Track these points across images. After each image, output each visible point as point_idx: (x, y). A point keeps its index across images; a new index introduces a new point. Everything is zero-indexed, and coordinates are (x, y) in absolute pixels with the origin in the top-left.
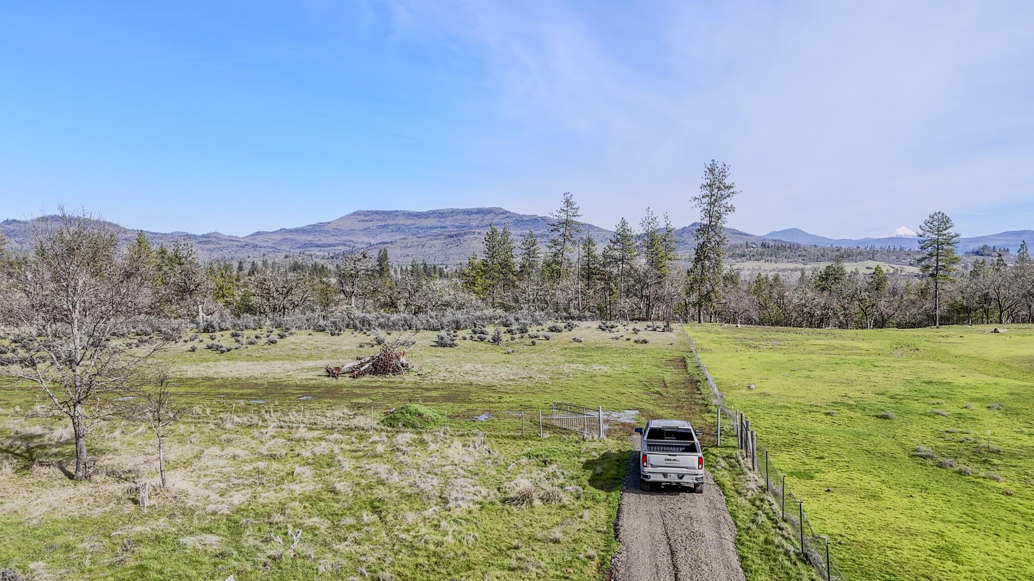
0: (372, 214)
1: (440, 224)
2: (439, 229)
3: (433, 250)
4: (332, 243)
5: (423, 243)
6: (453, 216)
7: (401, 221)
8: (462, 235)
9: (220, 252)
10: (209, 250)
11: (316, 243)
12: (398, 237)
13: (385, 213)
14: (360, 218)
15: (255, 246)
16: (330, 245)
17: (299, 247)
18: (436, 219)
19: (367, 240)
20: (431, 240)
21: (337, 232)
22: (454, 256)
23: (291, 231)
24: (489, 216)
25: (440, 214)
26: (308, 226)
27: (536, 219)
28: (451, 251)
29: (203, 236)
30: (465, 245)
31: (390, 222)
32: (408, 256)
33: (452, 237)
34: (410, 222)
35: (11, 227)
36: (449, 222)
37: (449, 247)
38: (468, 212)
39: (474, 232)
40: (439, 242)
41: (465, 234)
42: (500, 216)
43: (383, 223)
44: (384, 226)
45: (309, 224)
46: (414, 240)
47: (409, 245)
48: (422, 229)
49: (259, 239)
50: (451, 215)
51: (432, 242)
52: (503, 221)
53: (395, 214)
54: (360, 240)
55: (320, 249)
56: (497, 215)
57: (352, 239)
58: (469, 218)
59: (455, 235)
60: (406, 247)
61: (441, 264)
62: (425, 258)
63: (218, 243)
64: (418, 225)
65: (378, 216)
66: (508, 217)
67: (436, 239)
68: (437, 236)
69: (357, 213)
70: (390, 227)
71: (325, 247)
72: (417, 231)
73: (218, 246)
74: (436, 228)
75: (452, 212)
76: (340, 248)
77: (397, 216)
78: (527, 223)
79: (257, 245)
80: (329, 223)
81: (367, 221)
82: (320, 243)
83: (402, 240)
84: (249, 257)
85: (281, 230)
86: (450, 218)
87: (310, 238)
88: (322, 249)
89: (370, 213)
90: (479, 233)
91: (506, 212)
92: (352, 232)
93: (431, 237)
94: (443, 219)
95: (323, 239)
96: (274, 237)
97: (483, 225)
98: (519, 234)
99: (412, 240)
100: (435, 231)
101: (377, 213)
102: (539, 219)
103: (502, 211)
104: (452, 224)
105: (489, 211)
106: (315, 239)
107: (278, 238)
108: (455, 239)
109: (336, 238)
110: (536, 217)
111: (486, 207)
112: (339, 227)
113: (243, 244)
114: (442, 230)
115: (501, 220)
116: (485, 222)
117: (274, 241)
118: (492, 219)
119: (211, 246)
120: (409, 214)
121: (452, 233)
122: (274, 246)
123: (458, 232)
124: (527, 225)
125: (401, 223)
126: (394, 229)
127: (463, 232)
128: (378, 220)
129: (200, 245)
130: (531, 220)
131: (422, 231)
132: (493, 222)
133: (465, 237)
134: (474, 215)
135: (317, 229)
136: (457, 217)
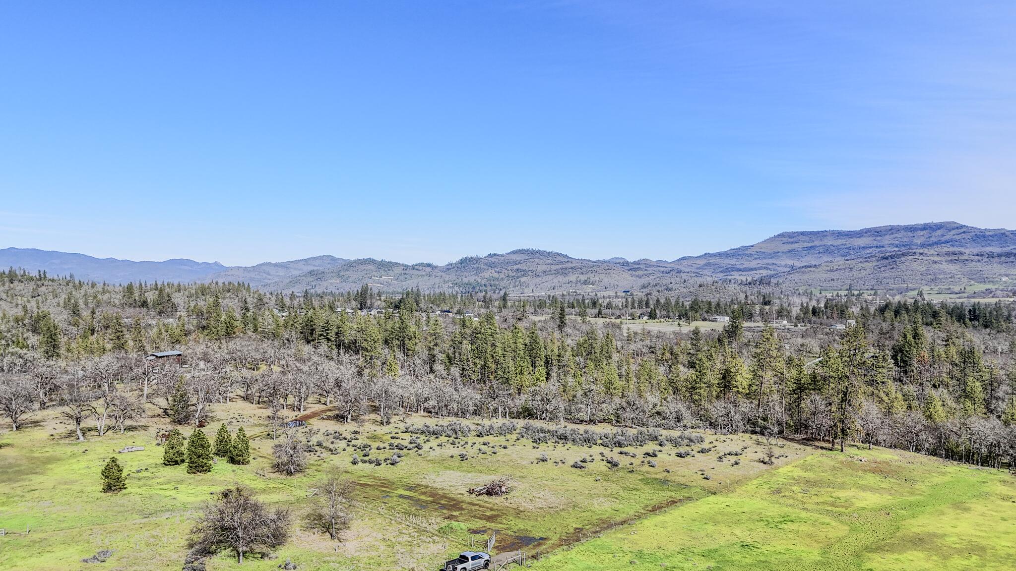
0: (798, 235)
1: (875, 243)
2: (874, 249)
3: (863, 273)
4: (754, 267)
5: (851, 266)
6: (892, 233)
7: (829, 242)
8: (899, 256)
9: (647, 279)
10: (637, 276)
11: (738, 267)
12: (826, 258)
13: (811, 233)
14: (785, 239)
15: (679, 272)
16: (752, 269)
17: (720, 272)
18: (871, 238)
19: (790, 262)
20: (861, 262)
21: (761, 255)
22: (888, 281)
23: (714, 255)
24: (939, 232)
25: (877, 232)
26: (731, 250)
27: (1003, 234)
28: (884, 275)
29: (635, 263)
30: (903, 267)
31: (817, 243)
32: (833, 280)
33: (887, 258)
34: (839, 242)
35: (493, 260)
36: (886, 240)
37: (882, 270)
38: (912, 229)
39: (915, 253)
40: (870, 264)
41: (903, 255)
42: (953, 232)
43: (810, 245)
44: (811, 247)
45: (732, 248)
46: (841, 263)
47: (835, 268)
49: (684, 264)
50: (890, 232)
51: (862, 265)
52: (957, 237)
53: (823, 234)
54: (783, 263)
55: (740, 273)
56: (950, 231)
57: (774, 262)
58: (912, 235)
59: (890, 256)
60: (831, 271)
61: (872, 289)
62: (852, 282)
63: (646, 270)
64: (849, 246)
65: (804, 237)
66: (964, 232)
67: (867, 261)
68: (869, 257)
69: (782, 235)
70: (817, 249)
71: (747, 271)
72: (846, 252)
73: (646, 272)
74: (870, 247)
75: (891, 230)
76: (761, 272)
77: (825, 236)
78: (990, 238)
79: (681, 271)
80: (752, 246)
81: (792, 243)
82: (741, 267)
83: (827, 264)
84: (671, 283)
85: (705, 254)
86: (887, 237)
87: (733, 261)
88: (743, 273)
89: (796, 234)
90: (921, 254)
91: (962, 227)
92: (775, 255)
93: (861, 260)
94: (879, 238)
95: (745, 263)
96: (698, 262)
97: (931, 242)
98: (975, 253)
99: (839, 261)
100: (868, 251)
101: (803, 233)
102: (1007, 233)
103: (956, 225)
104: (890, 242)
105: (939, 226)
106: (737, 263)
107: (702, 262)
108: (890, 260)
109: (759, 261)
110: (1003, 231)
111: (934, 222)
112: (762, 250)
113: (668, 270)
114: (878, 250)
115: (954, 237)
116: (934, 239)
117: (699, 266)
118: (943, 235)
119: (640, 273)
120: (839, 234)
121: (887, 255)
122: (697, 271)
123: (894, 253)
124: (989, 242)
125: (829, 244)
126: (821, 251)
127: (900, 253)
128: (804, 242)
129: (631, 272)
130: (996, 235)
131: (852, 252)
132: (943, 239)
133: (903, 259)
134: (919, 232)
135: (740, 253)
136: (896, 235)
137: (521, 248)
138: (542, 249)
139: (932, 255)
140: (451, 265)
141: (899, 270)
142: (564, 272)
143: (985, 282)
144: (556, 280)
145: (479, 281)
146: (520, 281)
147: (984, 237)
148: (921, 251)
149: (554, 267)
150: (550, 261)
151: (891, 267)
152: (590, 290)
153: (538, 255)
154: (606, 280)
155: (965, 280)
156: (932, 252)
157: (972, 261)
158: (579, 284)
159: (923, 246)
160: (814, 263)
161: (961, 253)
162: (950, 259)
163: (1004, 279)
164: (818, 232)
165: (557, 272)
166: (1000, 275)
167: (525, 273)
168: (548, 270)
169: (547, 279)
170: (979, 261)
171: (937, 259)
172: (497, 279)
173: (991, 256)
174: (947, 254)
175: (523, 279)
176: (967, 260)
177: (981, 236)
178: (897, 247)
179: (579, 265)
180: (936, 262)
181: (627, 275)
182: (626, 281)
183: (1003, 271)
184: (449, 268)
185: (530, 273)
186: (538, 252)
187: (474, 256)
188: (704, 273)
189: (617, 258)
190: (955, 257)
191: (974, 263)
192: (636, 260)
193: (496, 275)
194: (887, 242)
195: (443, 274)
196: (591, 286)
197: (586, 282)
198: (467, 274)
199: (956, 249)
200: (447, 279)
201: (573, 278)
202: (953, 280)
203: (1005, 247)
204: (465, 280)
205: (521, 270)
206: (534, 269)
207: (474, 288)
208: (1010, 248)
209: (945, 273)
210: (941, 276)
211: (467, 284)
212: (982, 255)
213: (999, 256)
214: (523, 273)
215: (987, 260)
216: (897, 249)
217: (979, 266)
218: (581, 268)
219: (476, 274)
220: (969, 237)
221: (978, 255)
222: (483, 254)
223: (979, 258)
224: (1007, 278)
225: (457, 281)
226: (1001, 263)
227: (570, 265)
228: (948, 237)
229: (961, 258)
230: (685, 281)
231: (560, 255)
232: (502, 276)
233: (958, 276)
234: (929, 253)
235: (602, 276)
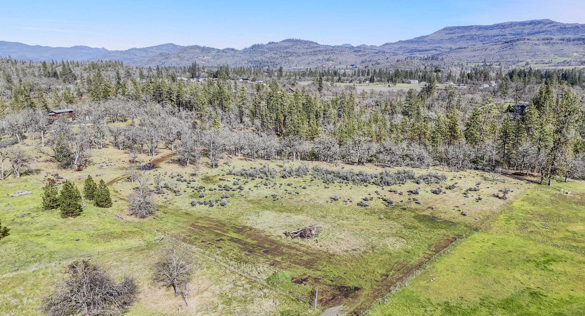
1: (501, 33)
2: (500, 37)
3: (493, 52)
4: (428, 49)
5: (486, 48)
6: (512, 27)
7: (473, 32)
8: (515, 41)
9: (365, 57)
10: (359, 55)
11: (418, 49)
12: (471, 43)
13: (463, 27)
14: (447, 32)
15: (384, 52)
16: (426, 50)
17: (408, 52)
18: (499, 30)
19: (449, 46)
20: (492, 45)
21: (432, 41)
22: (507, 56)
23: (405, 42)
24: (539, 26)
25: (502, 26)
26: (415, 38)
27: (577, 27)
28: (505, 52)
29: (357, 47)
30: (517, 48)
31: (466, 33)
32: (474, 56)
33: (508, 42)
34: (480, 32)
35: (271, 46)
36: (508, 31)
37: (504, 50)
38: (523, 24)
39: (525, 39)
40: (497, 46)
41: (518, 40)
42: (547, 26)
44: (462, 36)
46: (480, 46)
47: (476, 49)
48: (488, 37)
49: (386, 47)
50: (510, 26)
51: (492, 47)
52: (549, 29)
53: (470, 28)
54: (445, 46)
55: (420, 53)
56: (546, 25)
57: (440, 46)
58: (523, 28)
59: (510, 41)
60: (474, 51)
61: (497, 62)
62: (486, 57)
63: (364, 52)
64: (485, 35)
65: (459, 30)
66: (554, 26)
67: (496, 44)
68: (497, 42)
69: (445, 29)
70: (466, 37)
71: (423, 51)
72: (483, 39)
73: (364, 53)
75: (511, 25)
76: (432, 52)
77: (471, 29)
78: (569, 29)
80: (427, 36)
81: (451, 33)
82: (421, 49)
83: (472, 46)
84: (379, 60)
85: (399, 41)
86: (509, 29)
87: (415, 46)
88: (422, 53)
89: (454, 28)
90: (528, 39)
91: (553, 22)
92: (441, 41)
93: (492, 43)
94: (504, 30)
95: (423, 47)
96: (395, 46)
97: (533, 32)
98: (560, 39)
99: (479, 45)
100: (497, 38)
101: (458, 28)
102: (579, 26)
103: (549, 22)
104: (510, 32)
105: (539, 22)
106: (418, 47)
107: (397, 46)
108: (510, 44)
109: (431, 45)
110: (577, 25)
111: (537, 19)
112: (433, 38)
113: (377, 51)
114: (502, 37)
115: (548, 28)
116: (536, 30)
117: (395, 49)
118: (541, 28)
119: (360, 53)
120: (480, 28)
121: (508, 40)
122: (394, 52)
123: (512, 39)
124: (568, 32)
125: (473, 34)
126: (468, 38)
127: (516, 39)
128: (458, 33)
129: (355, 53)
130: (572, 27)
131: (486, 39)
132: (541, 30)
133: (517, 42)
134: (527, 26)
135: (420, 40)
136: (514, 28)
137: (288, 38)
138: (301, 39)
139: (534, 40)
140: (246, 49)
141: (514, 50)
142: (315, 53)
143: (563, 56)
144: (310, 59)
145: (264, 59)
146: (288, 59)
147: (565, 28)
148: (529, 38)
149: (309, 51)
150: (306, 47)
151: (510, 48)
152: (331, 65)
153: (299, 43)
154: (340, 58)
155: (552, 55)
156: (535, 38)
157: (557, 43)
158: (324, 61)
159: (529, 34)
160: (463, 46)
161: (551, 39)
162: (544, 42)
163: (575, 54)
164: (467, 27)
165: (311, 54)
166: (573, 52)
167: (291, 54)
168: (305, 52)
169: (305, 58)
170: (561, 43)
171: (537, 42)
172: (275, 58)
173: (569, 40)
174: (543, 39)
175: (290, 58)
176: (554, 43)
177: (563, 28)
178: (513, 35)
179: (324, 49)
180: (536, 45)
181: (353, 55)
182: (353, 59)
183: (574, 50)
184: (245, 51)
185: (294, 54)
186: (299, 41)
187: (260, 43)
188: (399, 53)
189: (346, 44)
190: (548, 41)
191: (558, 45)
192: (358, 45)
193: (274, 56)
194: (507, 33)
195: (241, 55)
196: (331, 62)
197: (328, 60)
198: (256, 55)
199: (549, 36)
200: (244, 58)
201: (320, 57)
202: (545, 55)
203: (576, 34)
204: (255, 59)
205: (289, 53)
206: (297, 52)
207: (261, 64)
208: (579, 35)
209: (541, 51)
210: (539, 53)
211: (256, 61)
212: (563, 40)
213: (574, 40)
214: (290, 54)
215: (566, 43)
216: (514, 37)
217: (561, 47)
218: (325, 51)
219: (262, 55)
220: (556, 29)
221: (561, 40)
222: (265, 43)
223: (562, 41)
224: (577, 54)
225: (250, 59)
226: (574, 45)
227: (318, 49)
228: (544, 29)
229: (552, 41)
230: (387, 58)
231: (312, 42)
232: (277, 56)
233: (548, 53)
234: (533, 39)
235: (338, 56)
